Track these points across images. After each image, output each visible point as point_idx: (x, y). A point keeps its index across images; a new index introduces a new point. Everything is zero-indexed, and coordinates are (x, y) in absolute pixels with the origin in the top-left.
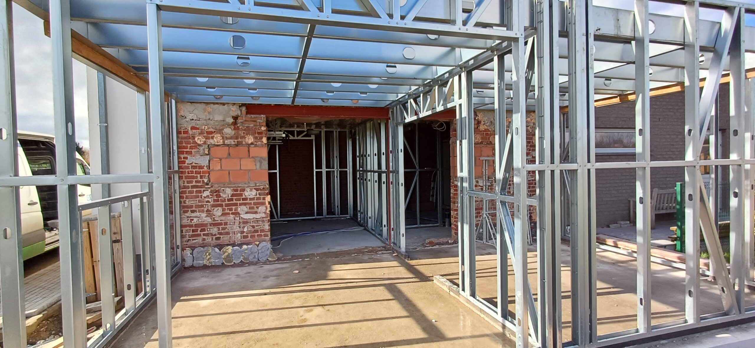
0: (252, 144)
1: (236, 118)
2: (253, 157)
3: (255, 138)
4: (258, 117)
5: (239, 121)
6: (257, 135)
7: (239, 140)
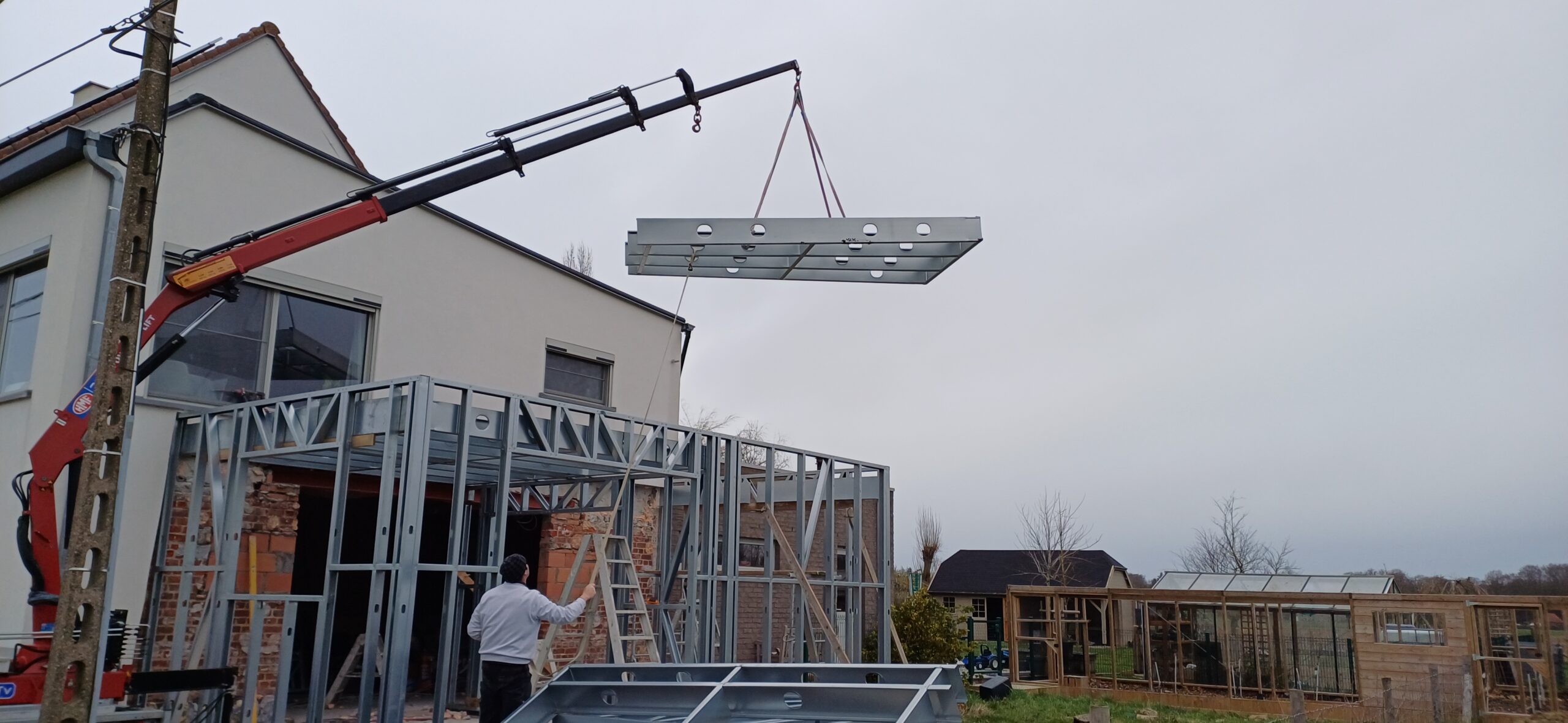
0: (276, 529)
1: (257, 486)
2: (274, 552)
3: (283, 521)
4: (289, 487)
5: (264, 491)
6: (284, 517)
7: (258, 522)
